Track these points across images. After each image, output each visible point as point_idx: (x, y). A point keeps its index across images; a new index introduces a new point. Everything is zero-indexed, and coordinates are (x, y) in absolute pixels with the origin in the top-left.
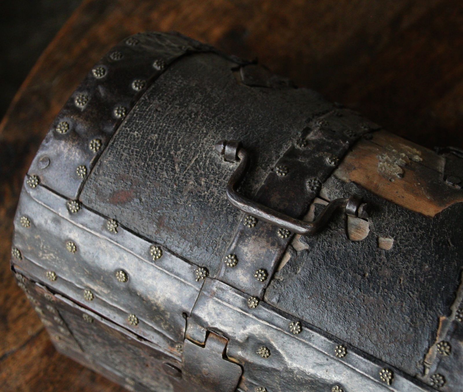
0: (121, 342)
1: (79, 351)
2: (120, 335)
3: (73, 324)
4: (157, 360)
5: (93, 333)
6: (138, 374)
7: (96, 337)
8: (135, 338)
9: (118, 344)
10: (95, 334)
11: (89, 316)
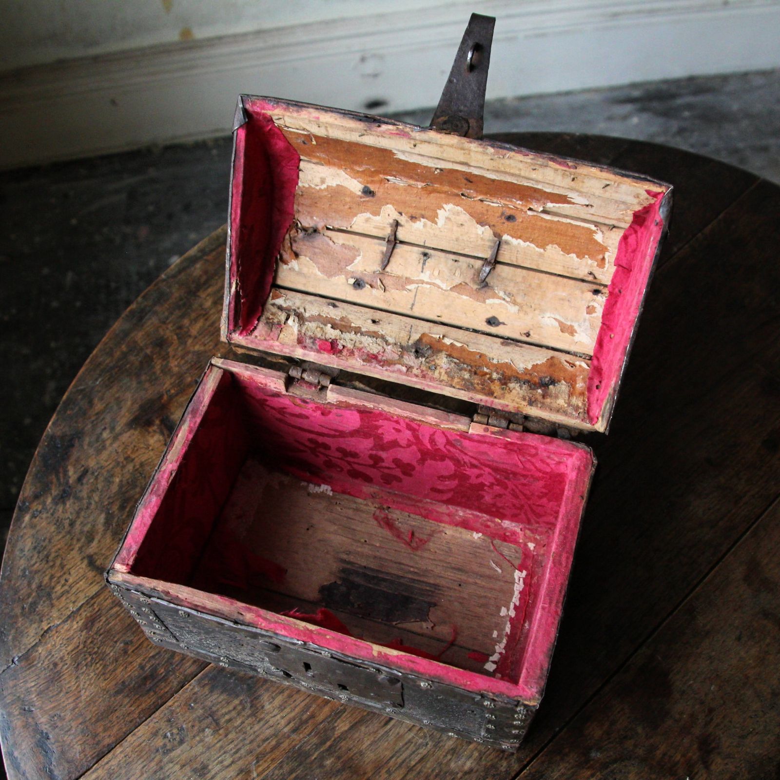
0: (217, 629)
1: (175, 641)
2: (217, 625)
3: (169, 621)
4: (252, 640)
5: (188, 625)
6: (233, 653)
7: (191, 628)
8: (231, 624)
9: (214, 631)
10: (190, 626)
11: (185, 612)
